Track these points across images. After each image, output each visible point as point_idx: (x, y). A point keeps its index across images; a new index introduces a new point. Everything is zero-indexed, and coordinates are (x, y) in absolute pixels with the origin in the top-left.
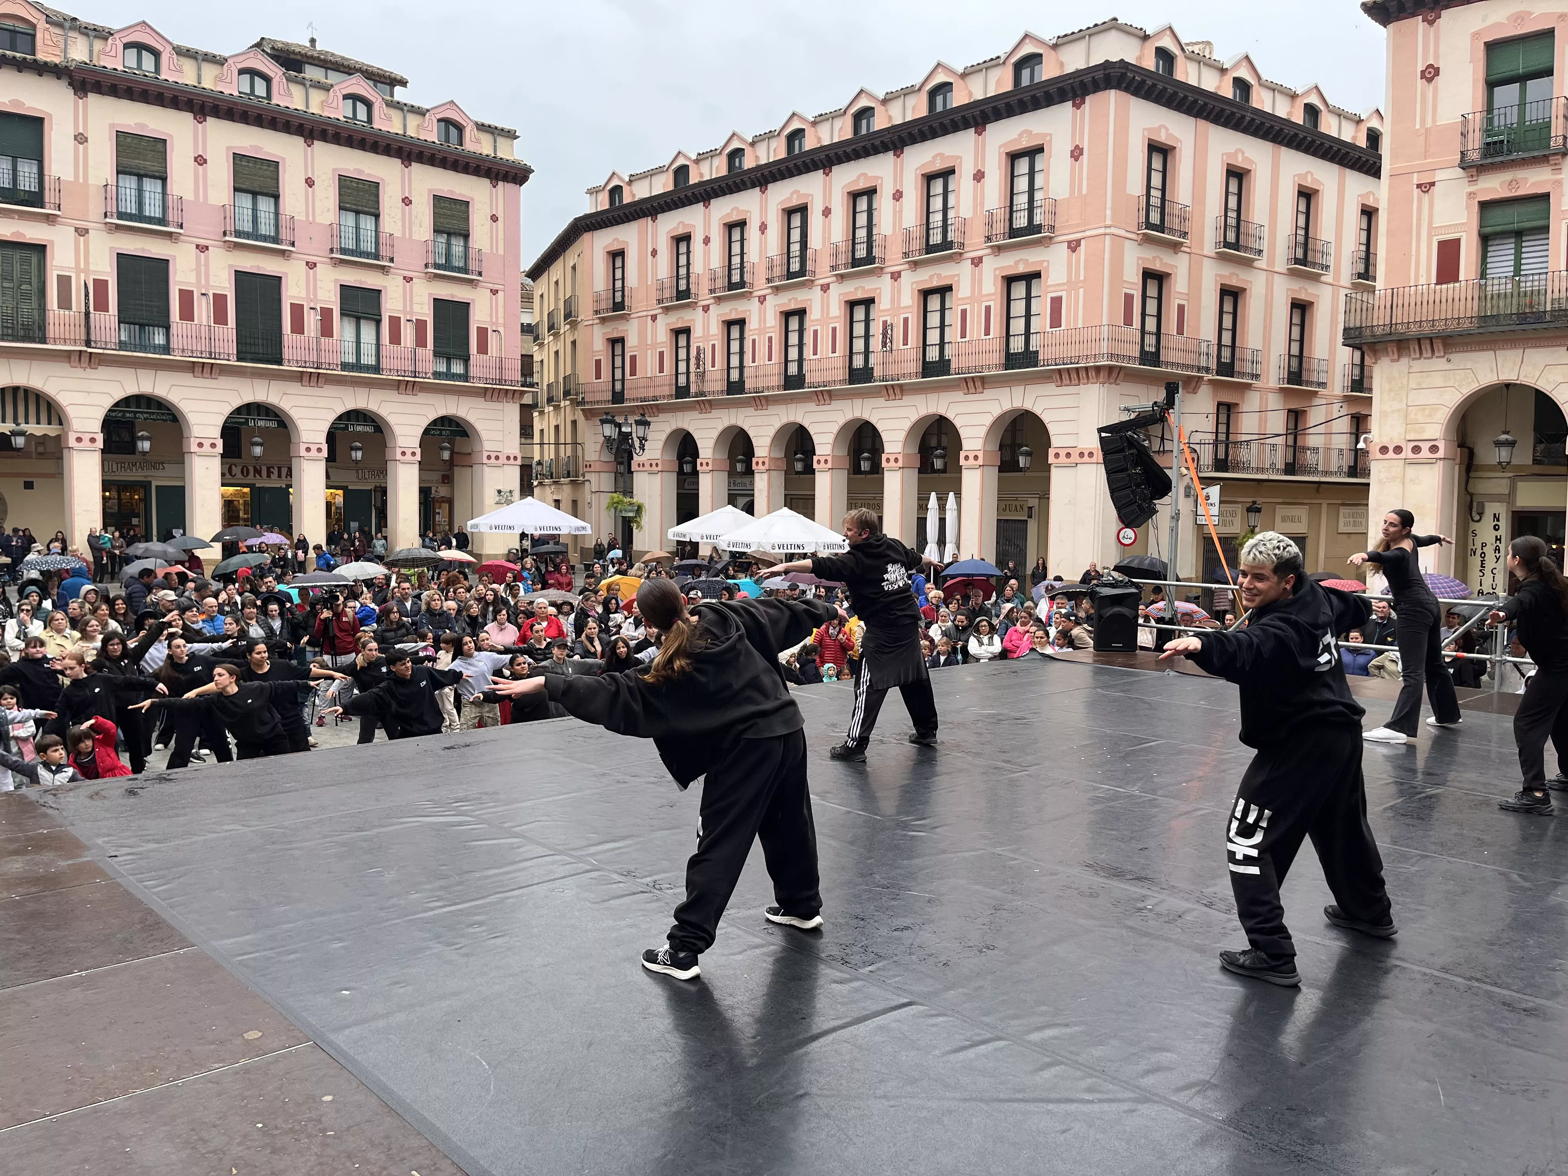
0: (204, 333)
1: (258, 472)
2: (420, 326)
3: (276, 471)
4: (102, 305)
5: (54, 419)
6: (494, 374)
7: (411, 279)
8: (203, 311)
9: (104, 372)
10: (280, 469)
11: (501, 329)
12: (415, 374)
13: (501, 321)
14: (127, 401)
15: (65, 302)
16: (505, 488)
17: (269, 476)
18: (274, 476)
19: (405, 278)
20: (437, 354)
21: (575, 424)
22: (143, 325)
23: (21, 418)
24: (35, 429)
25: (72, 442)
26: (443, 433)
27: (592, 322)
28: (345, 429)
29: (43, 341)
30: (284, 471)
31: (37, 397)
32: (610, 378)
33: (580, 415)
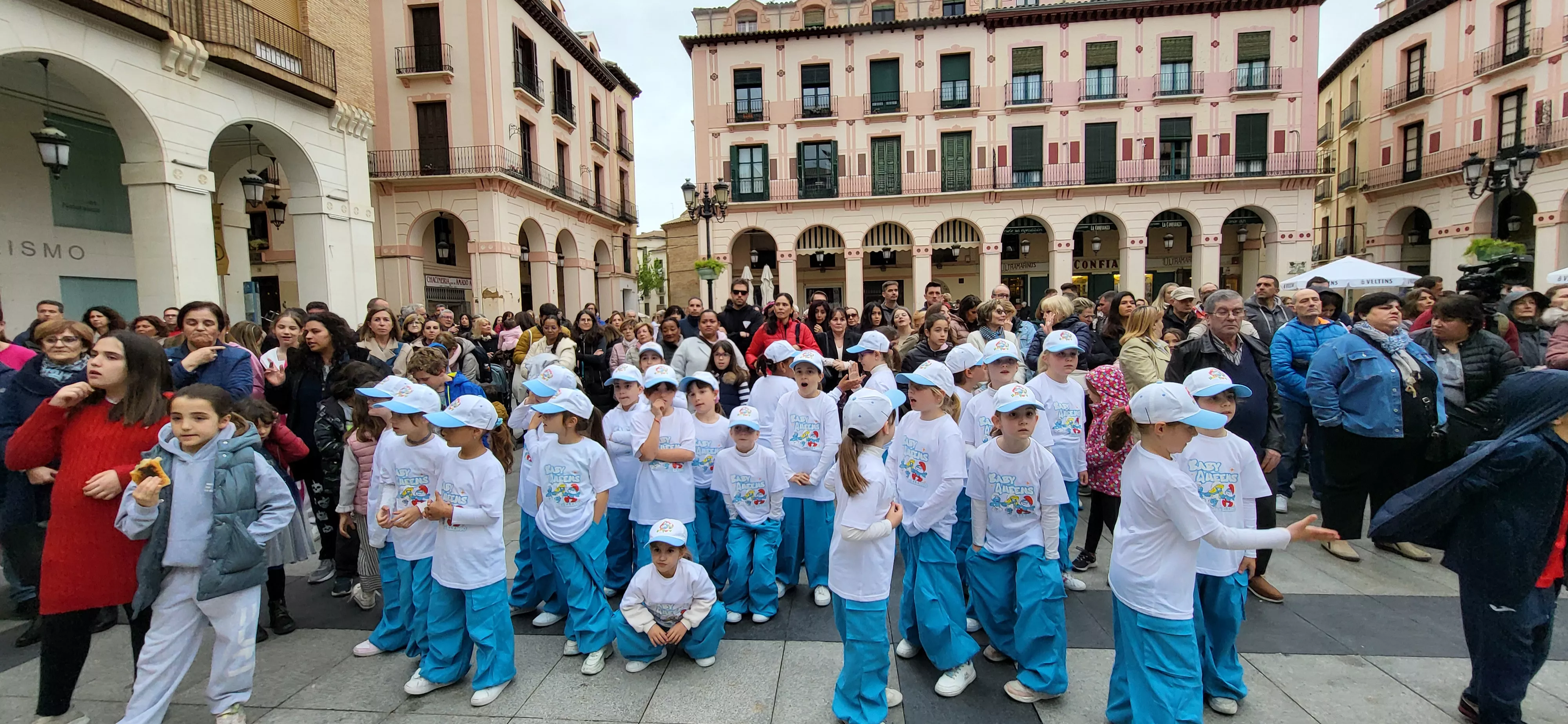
0: (1064, 170)
1: (1093, 264)
2: (1224, 138)
3: (1105, 263)
4: (1003, 163)
5: (975, 238)
6: (1292, 166)
7: (1217, 103)
8: (1064, 155)
9: (1003, 204)
10: (1108, 262)
11: (1299, 130)
12: (1220, 175)
13: (1298, 122)
14: (1016, 222)
15: (982, 165)
16: (1297, 260)
17: (1100, 267)
18: (1104, 267)
19: (1212, 104)
20: (1238, 160)
21: (1351, 211)
22: (1026, 171)
23: (957, 239)
24: (965, 244)
25: (985, 250)
26: (1241, 221)
27: (1379, 117)
28: (1161, 225)
29: (970, 188)
30: (1111, 263)
31: (966, 225)
32: (1402, 161)
33: (1360, 201)
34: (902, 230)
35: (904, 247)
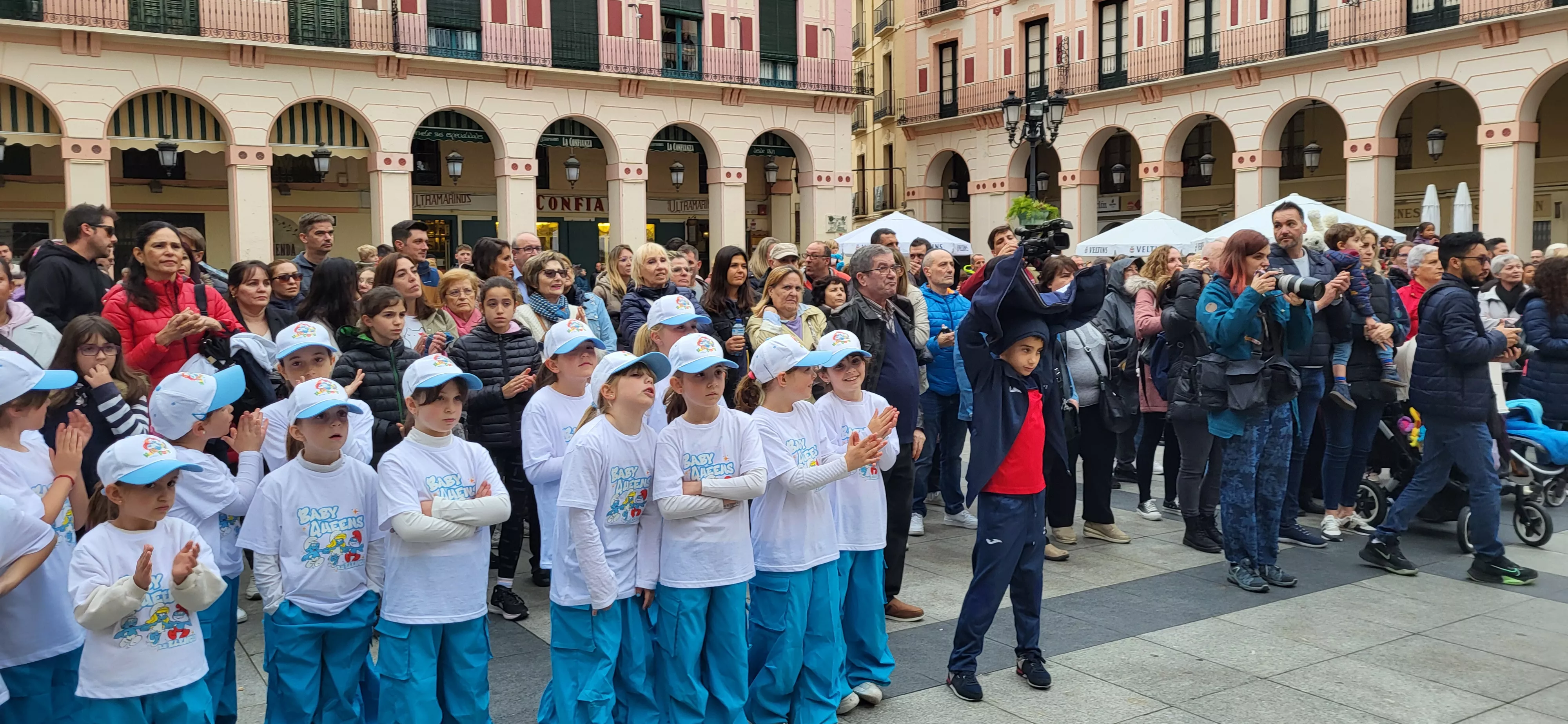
0: (518, 36)
1: (566, 204)
2: (745, 24)
3: (584, 202)
4: (410, 7)
5: (360, 140)
6: (827, 80)
8: (516, 12)
9: (413, 83)
10: (588, 200)
11: (832, 27)
12: (742, 80)
13: (831, 17)
14: (436, 118)
16: (837, 215)
17: (577, 209)
18: (583, 208)
20: (764, 59)
21: (889, 149)
22: (453, 29)
23: (324, 138)
24: (340, 151)
25: (380, 165)
26: (769, 151)
27: (913, 27)
28: (665, 147)
29: (347, 44)
30: (593, 202)
31: (342, 113)
32: (938, 89)
33: (898, 137)
34: (202, 109)
35: (210, 146)
